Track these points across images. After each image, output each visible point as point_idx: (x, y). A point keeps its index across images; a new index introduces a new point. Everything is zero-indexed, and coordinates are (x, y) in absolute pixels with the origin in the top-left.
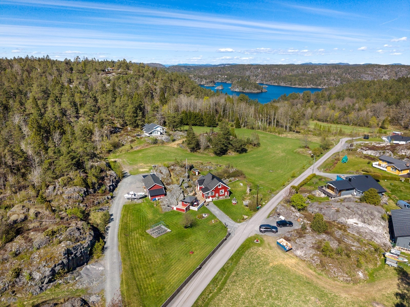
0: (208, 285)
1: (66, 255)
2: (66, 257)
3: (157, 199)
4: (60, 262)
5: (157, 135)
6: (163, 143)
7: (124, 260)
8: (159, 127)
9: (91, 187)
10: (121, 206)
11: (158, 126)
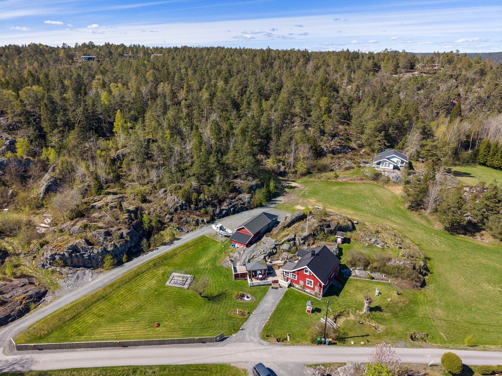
0: (96, 368)
1: (70, 251)
2: (68, 252)
3: (236, 245)
4: (62, 253)
5: (387, 168)
6: (388, 181)
7: (111, 285)
8: (395, 157)
9: (194, 203)
10: (201, 234)
11: (394, 155)
